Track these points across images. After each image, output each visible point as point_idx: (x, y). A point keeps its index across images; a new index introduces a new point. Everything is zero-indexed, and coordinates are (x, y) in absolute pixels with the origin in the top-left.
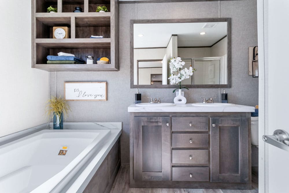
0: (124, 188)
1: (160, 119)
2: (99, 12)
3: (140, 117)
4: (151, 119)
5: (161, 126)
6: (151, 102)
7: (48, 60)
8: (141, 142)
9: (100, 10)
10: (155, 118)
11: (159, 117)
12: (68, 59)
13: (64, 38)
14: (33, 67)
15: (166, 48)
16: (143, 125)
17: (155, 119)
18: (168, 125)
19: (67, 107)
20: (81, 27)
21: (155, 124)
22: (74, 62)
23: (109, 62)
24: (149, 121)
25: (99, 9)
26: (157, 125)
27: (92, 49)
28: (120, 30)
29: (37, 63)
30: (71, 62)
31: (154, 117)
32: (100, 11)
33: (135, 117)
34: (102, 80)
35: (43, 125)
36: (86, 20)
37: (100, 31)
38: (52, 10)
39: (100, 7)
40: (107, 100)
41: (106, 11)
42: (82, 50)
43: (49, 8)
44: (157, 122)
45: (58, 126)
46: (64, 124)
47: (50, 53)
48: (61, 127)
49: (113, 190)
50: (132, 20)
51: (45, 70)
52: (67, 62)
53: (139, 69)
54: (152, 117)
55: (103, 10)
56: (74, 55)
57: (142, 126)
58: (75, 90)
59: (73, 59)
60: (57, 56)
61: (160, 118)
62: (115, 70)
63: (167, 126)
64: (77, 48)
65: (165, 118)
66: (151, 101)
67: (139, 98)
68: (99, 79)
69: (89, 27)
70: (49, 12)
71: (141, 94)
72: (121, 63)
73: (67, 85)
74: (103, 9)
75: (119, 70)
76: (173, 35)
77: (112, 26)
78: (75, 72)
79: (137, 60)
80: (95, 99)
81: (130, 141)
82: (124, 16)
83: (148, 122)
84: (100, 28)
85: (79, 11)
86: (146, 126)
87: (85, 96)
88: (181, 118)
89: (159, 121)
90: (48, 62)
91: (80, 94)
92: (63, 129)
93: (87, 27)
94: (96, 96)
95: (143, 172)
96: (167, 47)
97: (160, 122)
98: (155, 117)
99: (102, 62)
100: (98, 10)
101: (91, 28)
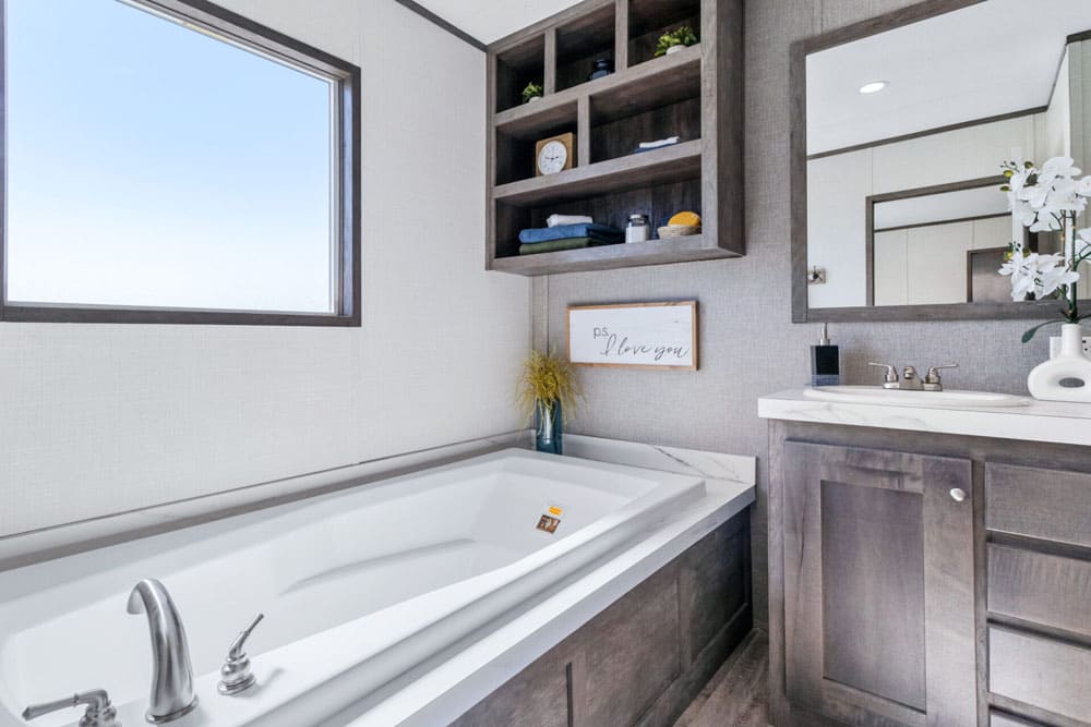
0: (746, 716)
1: (917, 464)
2: (665, 54)
3: (814, 445)
4: (863, 456)
5: (917, 496)
6: (888, 386)
7: (520, 244)
8: (815, 547)
9: (669, 46)
10: (888, 454)
11: (906, 456)
12: (570, 234)
13: (564, 169)
14: (489, 267)
15: (1044, 109)
16: (824, 478)
17: (886, 461)
18: (959, 499)
19: (573, 384)
20: (613, 121)
21: (884, 483)
22: (586, 240)
23: (697, 230)
24: (854, 464)
25: (663, 44)
26: (897, 488)
27: (646, 187)
28: (747, 98)
29: (499, 255)
30: (578, 242)
31: (880, 452)
32: (670, 51)
33: (789, 439)
34: (680, 293)
35: (513, 435)
36: (623, 95)
37: (674, 117)
38: (534, 94)
39: (666, 38)
40: (698, 368)
41: (691, 43)
42: (618, 196)
43: (526, 90)
44: (898, 475)
45: (548, 442)
46: (566, 438)
47: (533, 223)
48: (556, 448)
49: (704, 703)
50: (798, 43)
51: (519, 273)
52: (569, 243)
53: (876, 235)
54: (868, 450)
55: (677, 44)
56: (589, 220)
57: (822, 481)
58: (597, 332)
59: (582, 232)
60: (545, 230)
61: (911, 460)
62: (717, 254)
63: (954, 500)
64: (601, 195)
65: (939, 462)
66: (886, 381)
67: (827, 363)
68: (670, 291)
69: (636, 115)
70: (527, 101)
71: (836, 348)
72: (754, 225)
73: (575, 314)
74: (677, 40)
75: (744, 254)
76: (1071, 39)
77: (708, 94)
78: (595, 273)
79: (868, 198)
80: (658, 362)
81: (771, 534)
82: (767, 37)
83: (851, 467)
84: (675, 106)
85: (605, 72)
86: (844, 485)
87: (626, 350)
88: (1048, 474)
89: (906, 474)
90: (522, 249)
91: (611, 343)
92: (560, 453)
93: (630, 116)
94: (660, 352)
95: (824, 678)
96: (1050, 107)
97: (915, 479)
98: (889, 450)
99: (673, 231)
100: (663, 47)
101: (643, 115)
